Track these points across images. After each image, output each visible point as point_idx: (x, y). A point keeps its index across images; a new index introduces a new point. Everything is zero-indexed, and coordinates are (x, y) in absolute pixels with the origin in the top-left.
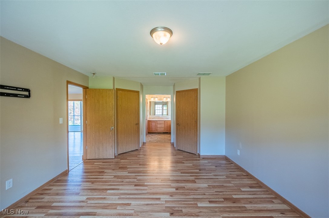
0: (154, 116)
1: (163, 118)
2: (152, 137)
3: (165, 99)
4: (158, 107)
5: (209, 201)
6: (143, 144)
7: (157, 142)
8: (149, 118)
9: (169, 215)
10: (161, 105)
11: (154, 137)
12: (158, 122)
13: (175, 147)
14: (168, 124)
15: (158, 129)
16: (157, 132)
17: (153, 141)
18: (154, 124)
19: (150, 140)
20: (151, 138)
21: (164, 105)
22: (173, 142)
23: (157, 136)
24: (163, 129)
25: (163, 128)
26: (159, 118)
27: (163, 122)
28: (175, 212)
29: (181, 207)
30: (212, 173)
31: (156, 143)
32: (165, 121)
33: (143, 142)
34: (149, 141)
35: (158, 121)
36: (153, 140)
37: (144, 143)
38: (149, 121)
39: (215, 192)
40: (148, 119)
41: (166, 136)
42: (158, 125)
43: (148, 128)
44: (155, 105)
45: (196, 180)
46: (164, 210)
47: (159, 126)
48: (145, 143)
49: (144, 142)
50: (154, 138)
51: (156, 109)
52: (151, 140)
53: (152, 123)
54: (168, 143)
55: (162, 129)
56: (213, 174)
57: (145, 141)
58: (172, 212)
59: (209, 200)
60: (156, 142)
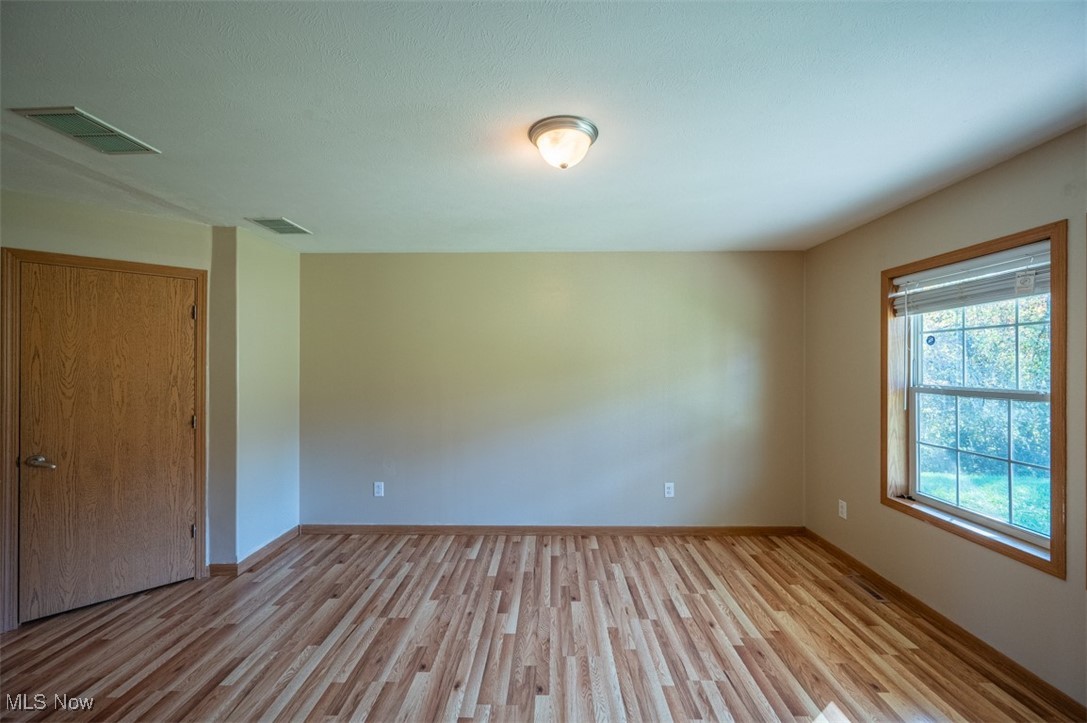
5: (498, 612)
9: (543, 696)
28: (532, 682)
29: (515, 666)
30: (373, 577)
39: (466, 596)
45: (393, 615)
46: (523, 709)
56: (380, 577)
58: (533, 690)
59: (496, 610)
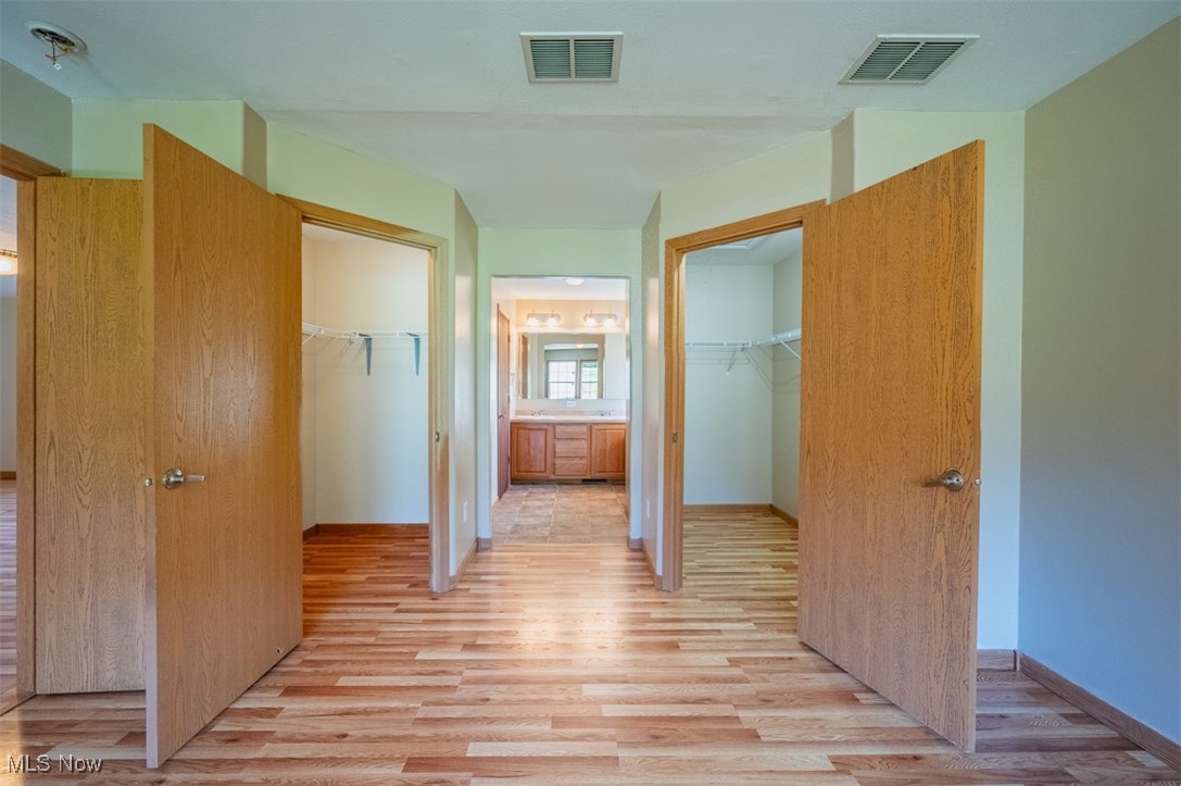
0: (540, 404)
1: (581, 413)
2: (530, 503)
3: (591, 322)
4: (562, 371)
6: (477, 550)
7: (553, 536)
8: (518, 413)
10: (574, 363)
11: (538, 503)
12: (558, 429)
13: (659, 572)
14: (605, 441)
15: (558, 461)
16: (553, 477)
17: (534, 527)
18: (538, 440)
19: (517, 520)
20: (525, 507)
21: (583, 364)
22: (641, 540)
23: (553, 496)
24: (584, 461)
25: (581, 458)
26: (564, 413)
27: (585, 429)
31: (544, 539)
32: (591, 425)
33: (472, 537)
34: (509, 528)
35: (561, 424)
36: (533, 521)
37: (483, 545)
38: (517, 427)
40: (513, 417)
41: (600, 501)
42: (557, 442)
43: (510, 460)
44: (548, 362)
47: (561, 448)
48: (488, 541)
49: (482, 535)
50: (538, 512)
51: (551, 379)
52: (522, 521)
53: (532, 434)
54: (612, 538)
55: (577, 461)
57: (485, 534)
60: (546, 532)
